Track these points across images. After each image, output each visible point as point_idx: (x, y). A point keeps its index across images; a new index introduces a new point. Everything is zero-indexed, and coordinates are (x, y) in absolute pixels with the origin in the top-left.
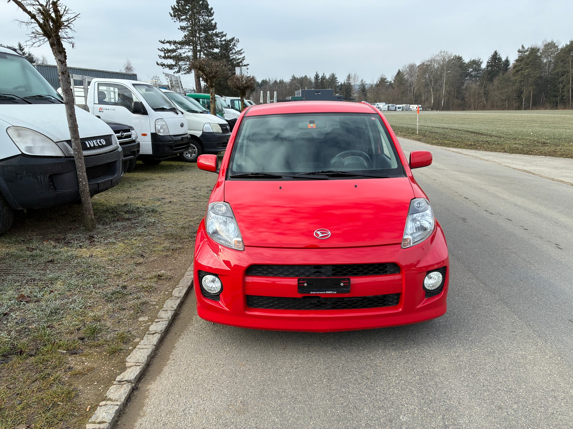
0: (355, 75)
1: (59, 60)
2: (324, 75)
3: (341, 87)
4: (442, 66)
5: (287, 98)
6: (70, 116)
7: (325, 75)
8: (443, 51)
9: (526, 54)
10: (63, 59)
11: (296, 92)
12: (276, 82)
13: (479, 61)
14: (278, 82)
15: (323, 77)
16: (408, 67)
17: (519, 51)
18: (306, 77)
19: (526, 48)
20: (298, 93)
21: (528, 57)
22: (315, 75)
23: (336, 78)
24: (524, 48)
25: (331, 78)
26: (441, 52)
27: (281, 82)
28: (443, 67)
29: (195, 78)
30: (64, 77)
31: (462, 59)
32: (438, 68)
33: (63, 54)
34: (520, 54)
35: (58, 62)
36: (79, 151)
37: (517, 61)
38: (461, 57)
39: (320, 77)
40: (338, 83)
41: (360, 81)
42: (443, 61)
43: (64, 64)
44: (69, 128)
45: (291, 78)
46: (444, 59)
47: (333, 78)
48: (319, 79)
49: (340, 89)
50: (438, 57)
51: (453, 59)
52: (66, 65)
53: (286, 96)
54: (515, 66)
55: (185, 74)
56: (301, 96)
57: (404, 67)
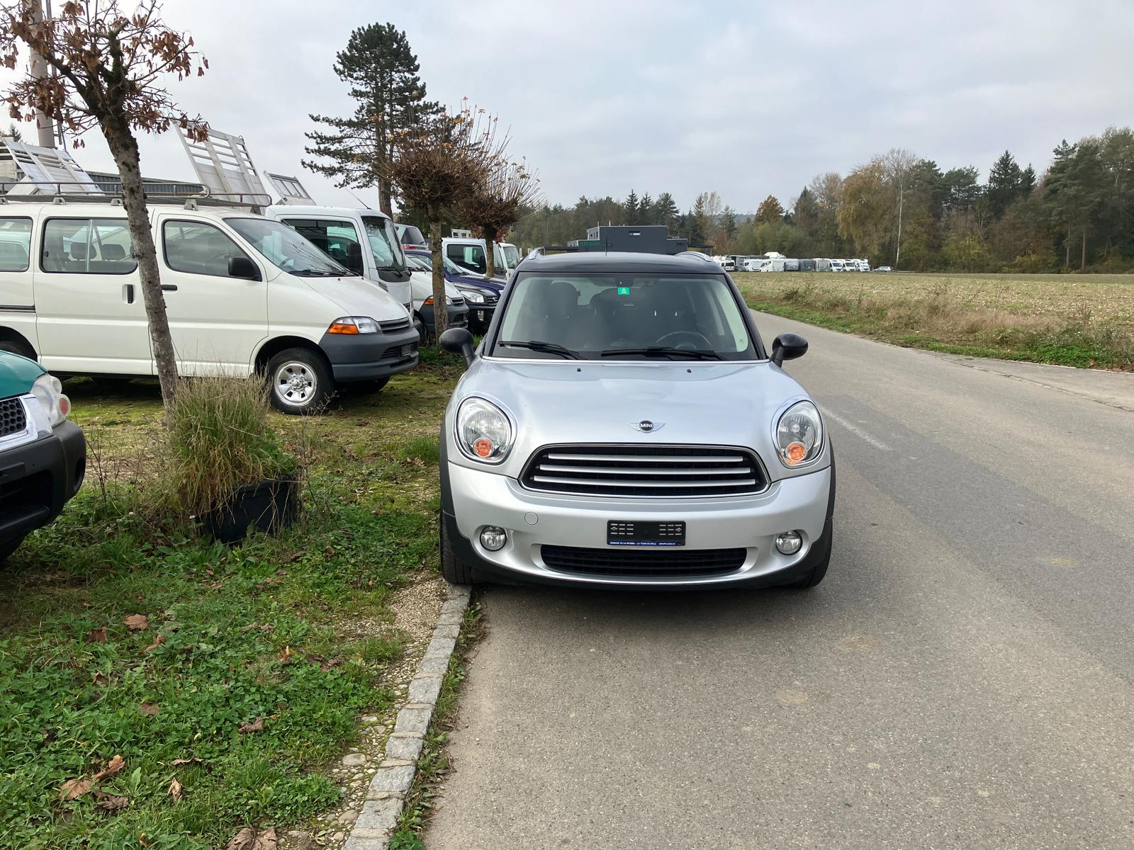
0: (713, 195)
1: (124, 163)
2: (646, 195)
3: (683, 222)
4: (896, 182)
5: (570, 244)
6: (150, 282)
7: (648, 196)
8: (897, 150)
9: (1070, 157)
10: (131, 161)
11: (588, 231)
12: (546, 209)
13: (972, 171)
14: (552, 209)
15: (645, 199)
16: (824, 182)
17: (1057, 152)
18: (609, 199)
19: (1071, 145)
20: (593, 234)
21: (1076, 162)
22: (630, 196)
23: (672, 203)
24: (1067, 145)
25: (662, 203)
26: (892, 152)
27: (557, 210)
28: (898, 181)
29: (380, 200)
30: (136, 198)
31: (935, 166)
32: (887, 183)
33: (131, 149)
34: (1059, 156)
35: (122, 167)
36: (167, 360)
37: (1052, 170)
38: (934, 162)
39: (639, 201)
40: (677, 212)
41: (723, 209)
42: (896, 170)
43: (134, 171)
44: (147, 308)
45: (578, 202)
46: (898, 164)
47: (667, 202)
48: (637, 204)
49: (682, 225)
50: (886, 162)
51: (918, 167)
52: (138, 174)
53: (569, 240)
54: (1048, 182)
55: (358, 187)
56: (599, 239)
57: (817, 181)
